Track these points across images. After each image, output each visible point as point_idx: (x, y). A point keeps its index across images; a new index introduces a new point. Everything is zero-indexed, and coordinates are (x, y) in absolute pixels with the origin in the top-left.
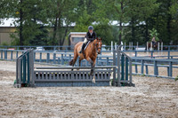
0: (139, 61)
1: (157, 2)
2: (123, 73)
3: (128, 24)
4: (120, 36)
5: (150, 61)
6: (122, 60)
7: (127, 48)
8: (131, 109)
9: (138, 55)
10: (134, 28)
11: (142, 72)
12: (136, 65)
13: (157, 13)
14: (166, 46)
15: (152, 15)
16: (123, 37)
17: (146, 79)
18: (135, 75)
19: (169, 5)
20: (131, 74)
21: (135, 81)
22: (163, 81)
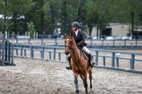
0: (19, 46)
1: (33, 2)
2: (6, 56)
3: (11, 18)
4: (5, 26)
5: (28, 47)
6: (6, 45)
7: (10, 36)
8: (12, 83)
9: (19, 42)
10: (15, 21)
11: (22, 55)
12: (17, 50)
13: (33, 10)
14: (40, 35)
15: (30, 12)
16: (7, 28)
17: (24, 60)
18: (16, 57)
19: (42, 4)
20: (13, 57)
21: (15, 61)
22: (37, 62)
